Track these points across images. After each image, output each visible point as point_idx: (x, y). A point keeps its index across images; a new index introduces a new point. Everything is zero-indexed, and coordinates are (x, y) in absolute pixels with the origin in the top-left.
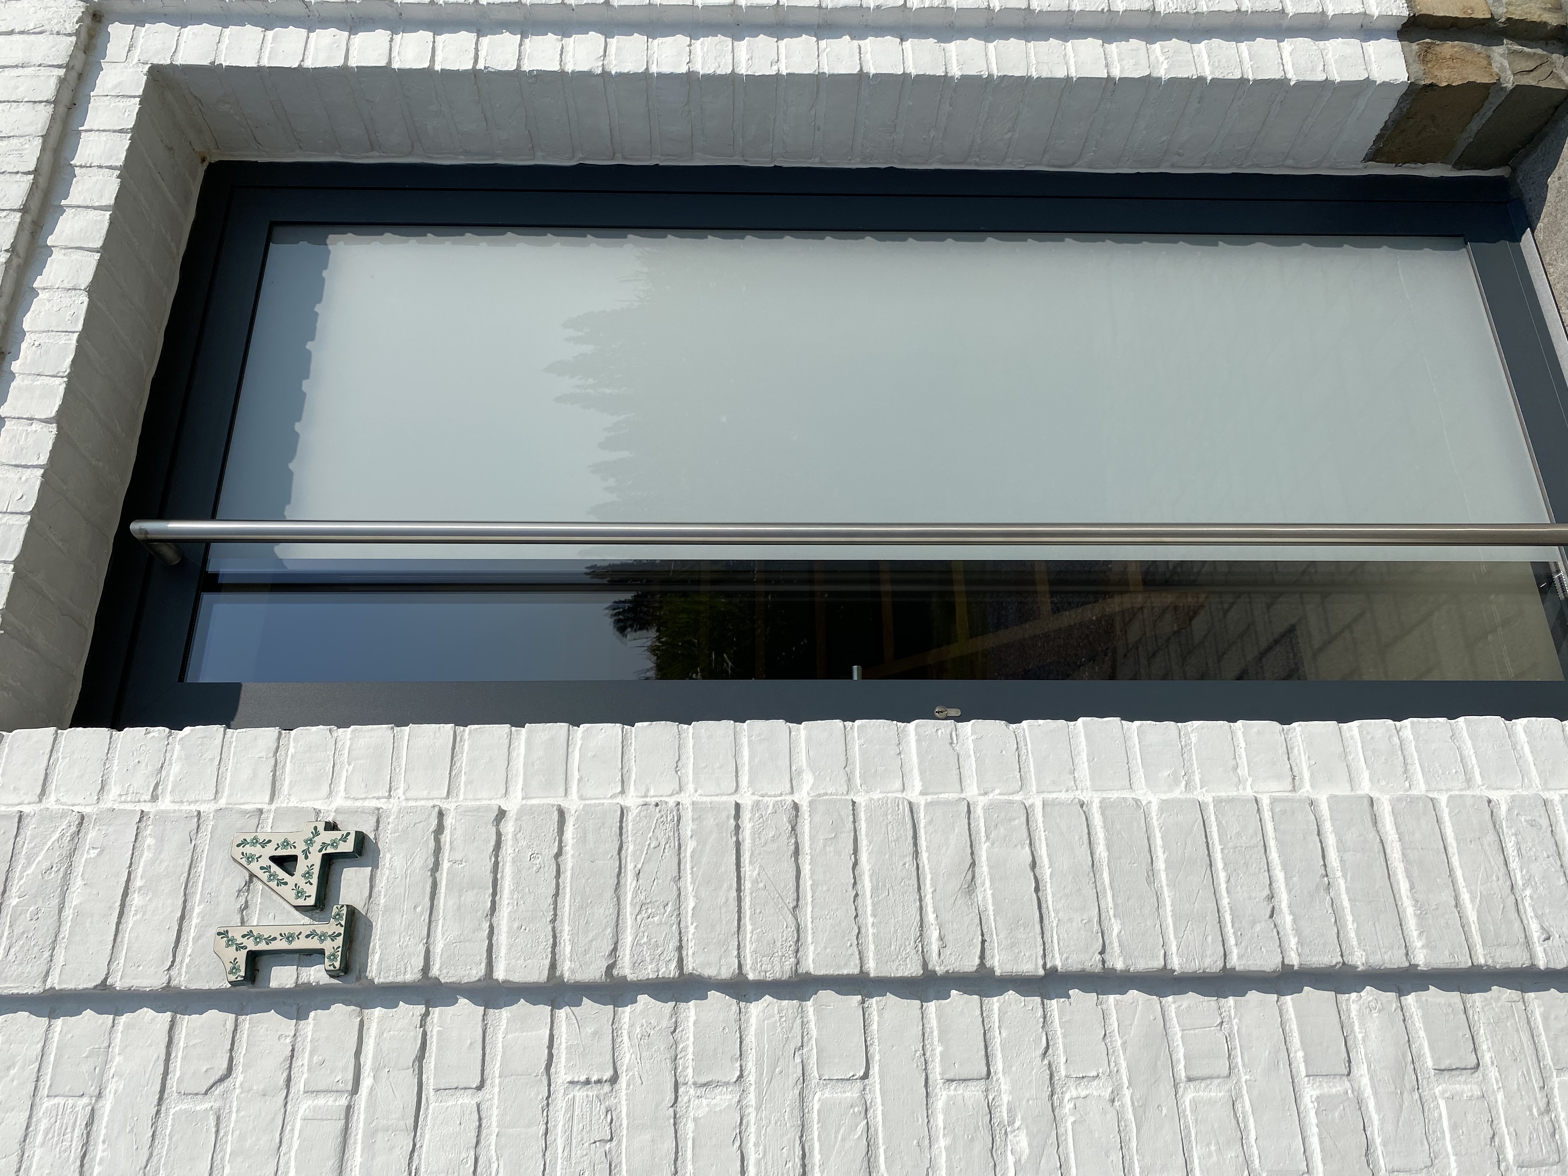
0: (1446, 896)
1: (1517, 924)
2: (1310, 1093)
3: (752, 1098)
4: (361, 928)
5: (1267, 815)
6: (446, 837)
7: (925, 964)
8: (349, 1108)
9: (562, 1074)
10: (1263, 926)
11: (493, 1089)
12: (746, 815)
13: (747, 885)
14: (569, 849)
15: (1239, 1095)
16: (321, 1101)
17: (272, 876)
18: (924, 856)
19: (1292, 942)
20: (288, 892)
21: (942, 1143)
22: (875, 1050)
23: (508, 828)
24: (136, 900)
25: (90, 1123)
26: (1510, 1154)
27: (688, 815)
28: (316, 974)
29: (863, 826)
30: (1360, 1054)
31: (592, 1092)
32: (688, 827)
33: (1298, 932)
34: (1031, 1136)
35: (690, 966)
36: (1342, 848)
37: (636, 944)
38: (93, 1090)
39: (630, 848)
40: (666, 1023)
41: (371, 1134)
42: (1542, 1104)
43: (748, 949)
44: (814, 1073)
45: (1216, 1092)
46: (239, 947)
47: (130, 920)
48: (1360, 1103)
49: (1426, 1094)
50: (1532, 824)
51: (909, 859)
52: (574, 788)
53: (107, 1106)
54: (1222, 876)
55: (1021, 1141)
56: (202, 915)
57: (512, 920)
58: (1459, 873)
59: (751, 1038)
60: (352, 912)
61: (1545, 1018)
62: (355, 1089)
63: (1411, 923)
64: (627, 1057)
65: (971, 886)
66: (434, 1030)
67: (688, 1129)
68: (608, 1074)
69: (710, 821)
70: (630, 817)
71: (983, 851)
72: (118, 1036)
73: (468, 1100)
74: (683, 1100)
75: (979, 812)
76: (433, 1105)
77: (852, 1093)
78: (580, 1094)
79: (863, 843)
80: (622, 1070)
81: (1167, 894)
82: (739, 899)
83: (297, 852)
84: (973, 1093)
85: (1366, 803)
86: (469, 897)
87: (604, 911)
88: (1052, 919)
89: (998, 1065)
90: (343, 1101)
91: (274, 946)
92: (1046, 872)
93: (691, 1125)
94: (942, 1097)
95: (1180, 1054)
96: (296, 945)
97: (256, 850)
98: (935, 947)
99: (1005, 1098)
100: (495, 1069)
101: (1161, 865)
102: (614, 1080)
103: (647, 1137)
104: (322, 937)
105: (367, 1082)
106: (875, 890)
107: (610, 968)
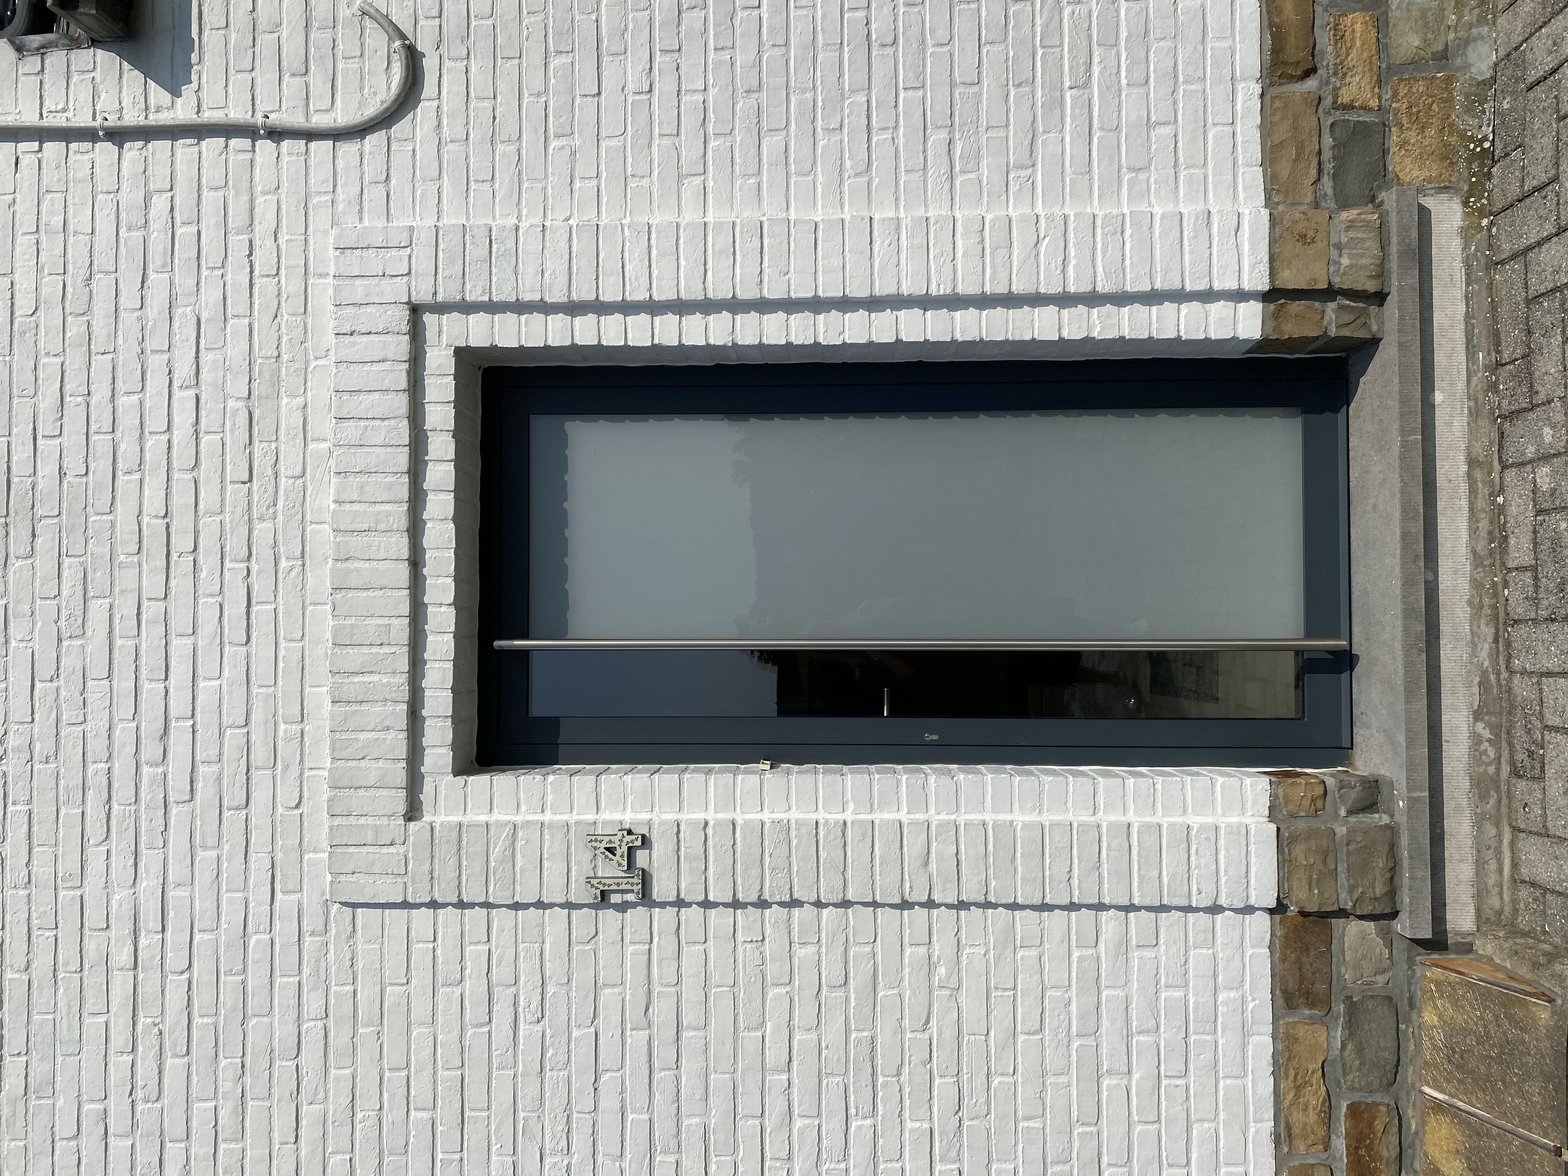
0: (1156, 873)
1: (1186, 887)
2: (1076, 954)
3: (823, 949)
4: (648, 878)
5: (1075, 832)
6: (682, 835)
7: (903, 897)
8: (650, 950)
9: (740, 938)
10: (1064, 885)
11: (711, 943)
12: (821, 827)
13: (822, 860)
14: (738, 842)
15: (1044, 954)
16: (637, 947)
17: (606, 857)
18: (905, 848)
19: (1076, 892)
20: (614, 863)
21: (907, 970)
22: (879, 931)
23: (710, 831)
24: (546, 864)
25: (541, 954)
26: (1163, 981)
27: (793, 826)
28: (630, 897)
29: (877, 833)
30: (1102, 939)
31: (754, 945)
32: (793, 833)
33: (1080, 888)
34: (947, 969)
35: (795, 896)
36: (1109, 849)
37: (771, 886)
38: (540, 940)
39: (766, 842)
40: (785, 917)
41: (660, 961)
42: (1183, 962)
43: (822, 890)
44: (851, 939)
45: (1034, 953)
46: (597, 888)
47: (545, 874)
48: (1098, 959)
49: (1129, 955)
50: (1207, 839)
51: (898, 850)
52: (738, 808)
53: (547, 946)
54: (1048, 861)
55: (942, 971)
56: (576, 871)
57: (715, 875)
58: (1164, 862)
59: (823, 924)
60: (643, 870)
61: (1194, 925)
62: (651, 942)
63: (1135, 885)
64: (768, 931)
65: (926, 863)
66: (683, 918)
67: (796, 962)
68: (760, 938)
69: (804, 830)
70: (767, 827)
71: (934, 845)
72: (547, 918)
73: (700, 948)
74: (793, 949)
75: (933, 828)
76: (685, 949)
77: (868, 949)
78: (749, 946)
79: (877, 842)
80: (766, 936)
81: (1020, 869)
82: (818, 867)
83: (616, 845)
84: (923, 950)
85: (1125, 827)
86: (694, 864)
87: (756, 871)
88: (963, 879)
89: (935, 938)
90: (647, 947)
91: (611, 888)
92: (963, 857)
93: (797, 960)
94: (908, 952)
95: (1019, 936)
96: (621, 888)
97: (597, 844)
98: (907, 890)
99: (937, 953)
100: (711, 934)
101: (1018, 855)
102: (763, 940)
103: (778, 964)
104: (632, 884)
105: (656, 939)
106: (881, 864)
107: (760, 896)
